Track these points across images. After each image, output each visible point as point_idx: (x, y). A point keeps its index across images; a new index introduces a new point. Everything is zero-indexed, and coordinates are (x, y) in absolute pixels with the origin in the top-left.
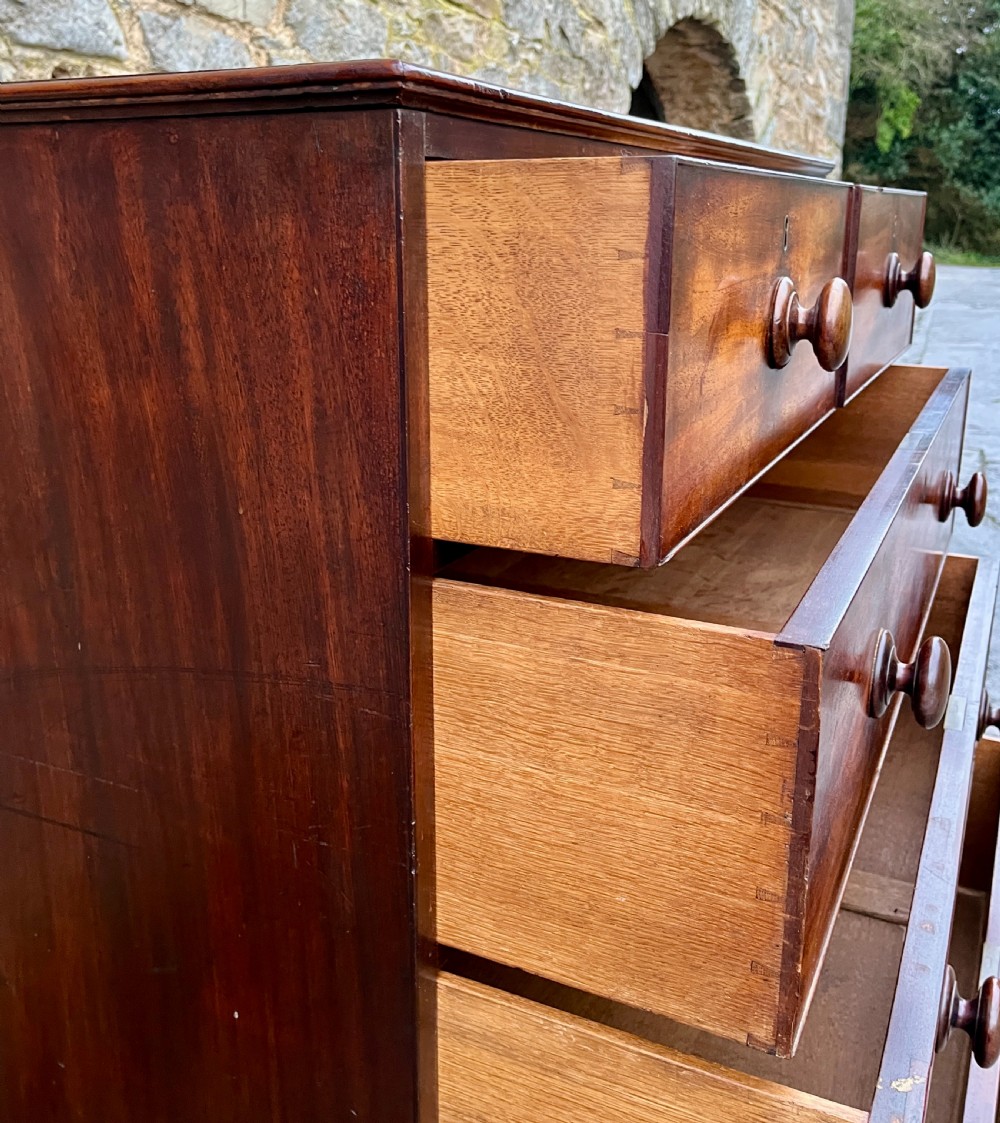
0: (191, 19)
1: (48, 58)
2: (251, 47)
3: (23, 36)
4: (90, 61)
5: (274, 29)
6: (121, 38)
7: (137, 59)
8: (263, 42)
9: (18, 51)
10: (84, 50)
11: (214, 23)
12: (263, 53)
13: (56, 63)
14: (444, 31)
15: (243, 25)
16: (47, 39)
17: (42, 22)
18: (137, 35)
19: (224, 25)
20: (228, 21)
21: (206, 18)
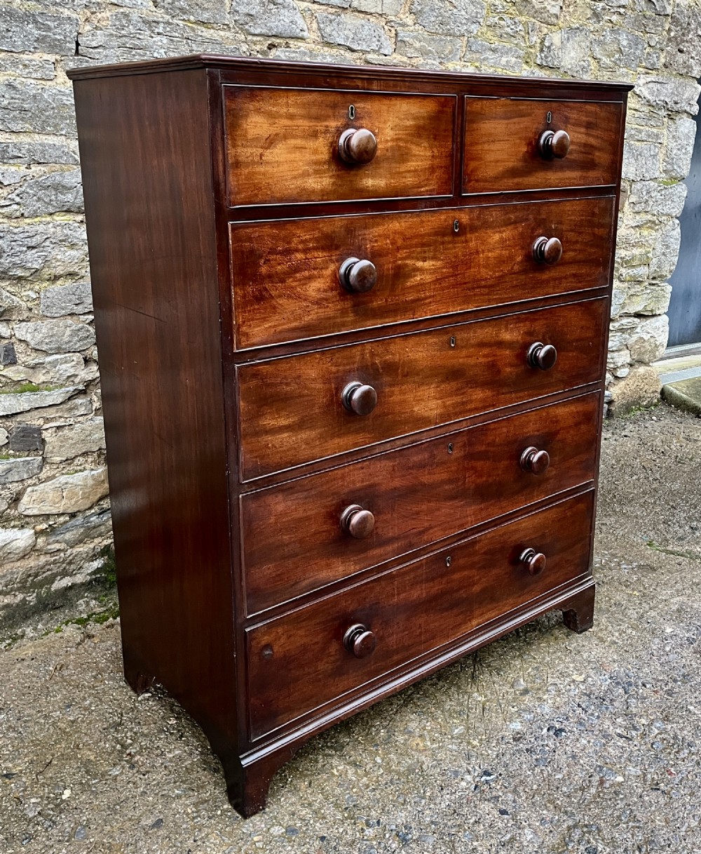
0: (348, 16)
1: (265, 40)
2: (386, 27)
3: (252, 30)
4: (287, 40)
5: (402, 16)
6: (305, 28)
7: (313, 37)
8: (392, 24)
9: (250, 38)
10: (284, 35)
11: (362, 15)
12: (393, 30)
13: (270, 42)
14: (534, 7)
15: (381, 15)
16: (264, 31)
17: (262, 23)
18: (315, 26)
19: (369, 16)
20: (371, 14)
21: (357, 14)
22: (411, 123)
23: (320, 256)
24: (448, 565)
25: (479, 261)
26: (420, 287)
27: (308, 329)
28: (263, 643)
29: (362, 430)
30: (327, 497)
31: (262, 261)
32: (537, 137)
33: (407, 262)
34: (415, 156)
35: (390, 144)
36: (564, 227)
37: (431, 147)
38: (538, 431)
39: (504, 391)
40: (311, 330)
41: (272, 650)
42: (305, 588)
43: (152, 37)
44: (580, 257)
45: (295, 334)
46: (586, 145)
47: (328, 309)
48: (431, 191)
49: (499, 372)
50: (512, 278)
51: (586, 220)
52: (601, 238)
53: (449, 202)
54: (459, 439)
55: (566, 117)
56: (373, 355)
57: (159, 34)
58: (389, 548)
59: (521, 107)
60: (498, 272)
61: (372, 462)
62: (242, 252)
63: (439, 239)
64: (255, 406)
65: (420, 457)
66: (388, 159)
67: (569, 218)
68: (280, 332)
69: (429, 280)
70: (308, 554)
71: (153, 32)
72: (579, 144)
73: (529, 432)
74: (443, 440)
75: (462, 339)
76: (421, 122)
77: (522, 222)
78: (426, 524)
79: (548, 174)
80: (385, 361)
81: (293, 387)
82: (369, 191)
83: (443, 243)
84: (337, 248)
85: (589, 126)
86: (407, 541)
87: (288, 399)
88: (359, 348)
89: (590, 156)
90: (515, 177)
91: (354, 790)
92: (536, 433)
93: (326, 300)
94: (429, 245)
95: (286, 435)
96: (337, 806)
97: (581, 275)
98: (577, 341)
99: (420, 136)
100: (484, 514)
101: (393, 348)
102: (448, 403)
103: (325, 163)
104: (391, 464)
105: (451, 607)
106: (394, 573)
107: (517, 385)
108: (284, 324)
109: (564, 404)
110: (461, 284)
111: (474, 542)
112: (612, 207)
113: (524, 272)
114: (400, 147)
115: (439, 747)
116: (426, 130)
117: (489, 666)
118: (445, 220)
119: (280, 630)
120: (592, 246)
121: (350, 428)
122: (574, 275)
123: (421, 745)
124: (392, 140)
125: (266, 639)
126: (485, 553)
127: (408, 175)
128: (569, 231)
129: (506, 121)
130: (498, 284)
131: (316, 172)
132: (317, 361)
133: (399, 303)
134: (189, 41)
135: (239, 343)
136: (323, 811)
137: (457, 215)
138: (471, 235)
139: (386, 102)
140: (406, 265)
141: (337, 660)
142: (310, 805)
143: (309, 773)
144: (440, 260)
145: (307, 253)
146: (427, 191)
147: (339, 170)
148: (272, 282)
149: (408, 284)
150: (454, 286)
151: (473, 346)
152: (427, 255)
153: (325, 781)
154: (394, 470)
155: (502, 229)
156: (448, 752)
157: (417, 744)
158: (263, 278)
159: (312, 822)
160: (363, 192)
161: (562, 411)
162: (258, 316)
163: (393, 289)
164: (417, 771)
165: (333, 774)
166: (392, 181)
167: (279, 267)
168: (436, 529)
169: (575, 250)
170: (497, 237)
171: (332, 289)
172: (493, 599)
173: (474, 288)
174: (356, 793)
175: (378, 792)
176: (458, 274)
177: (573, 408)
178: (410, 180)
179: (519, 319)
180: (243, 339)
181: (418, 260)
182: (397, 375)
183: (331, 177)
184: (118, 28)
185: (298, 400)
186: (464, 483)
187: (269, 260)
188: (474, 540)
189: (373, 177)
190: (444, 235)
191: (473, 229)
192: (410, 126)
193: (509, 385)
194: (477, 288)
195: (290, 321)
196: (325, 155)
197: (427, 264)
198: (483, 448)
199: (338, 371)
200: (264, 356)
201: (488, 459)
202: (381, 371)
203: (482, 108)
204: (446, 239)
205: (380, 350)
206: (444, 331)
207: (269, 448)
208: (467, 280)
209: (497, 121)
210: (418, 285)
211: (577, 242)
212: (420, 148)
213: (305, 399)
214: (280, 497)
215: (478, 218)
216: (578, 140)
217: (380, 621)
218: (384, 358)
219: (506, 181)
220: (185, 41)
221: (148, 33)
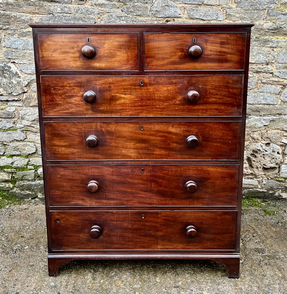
0: (202, 7)
1: (164, 19)
2: (221, 10)
3: (158, 16)
4: (174, 18)
5: (230, 5)
6: (181, 13)
7: (185, 16)
8: (224, 8)
9: (157, 19)
10: (171, 17)
11: (209, 6)
12: (225, 11)
13: (166, 20)
15: (219, 5)
16: (163, 16)
17: (162, 13)
18: (186, 12)
19: (213, 6)
20: (213, 5)
21: (206, 6)
22: (116, 44)
23: (77, 89)
24: (143, 218)
25: (155, 97)
26: (124, 105)
27: (71, 113)
28: (56, 218)
29: (97, 153)
30: (82, 174)
31: (53, 89)
32: (187, 48)
33: (116, 94)
34: (119, 56)
35: (106, 51)
36: (208, 87)
37: (127, 52)
38: (196, 175)
39: (172, 153)
40: (73, 114)
41: (60, 222)
42: (73, 204)
43: (120, 21)
44: (220, 101)
45: (66, 115)
46: (220, 52)
47: (80, 108)
48: (127, 68)
49: (169, 144)
50: (175, 106)
51: (223, 85)
52: (235, 94)
53: (138, 74)
54: (147, 168)
55: (206, 40)
56: (101, 127)
57: (123, 20)
58: (112, 202)
59: (176, 37)
60: (166, 103)
61: (102, 167)
62: (45, 85)
63: (133, 87)
64: (51, 136)
65: (126, 170)
66: (105, 56)
67: (211, 83)
68: (61, 113)
69: (128, 103)
70: (74, 193)
71: (120, 20)
72: (216, 51)
73: (189, 174)
74: (138, 166)
75: (146, 128)
76: (122, 43)
77: (180, 84)
78: (131, 198)
79: (196, 64)
80: (107, 130)
81: (66, 132)
82: (97, 68)
83: (135, 89)
84: (83, 87)
85: (222, 43)
86: (120, 202)
87: (64, 136)
88: (95, 123)
89: (224, 57)
90: (174, 65)
91: (84, 286)
92: (194, 175)
93: (79, 104)
94: (127, 89)
95: (63, 148)
96: (74, 287)
97: (221, 110)
98: (220, 139)
99: (121, 48)
100: (163, 202)
101: (111, 126)
102: (140, 152)
103: (77, 57)
104: (112, 170)
105: (146, 236)
106: (114, 212)
107: (181, 151)
108: (61, 110)
109: (213, 166)
110: (145, 106)
111: (157, 213)
112: (242, 80)
113: (183, 104)
114: (111, 52)
115: (124, 288)
116: (124, 46)
117: (176, 272)
118: (136, 80)
119: (63, 216)
120: (228, 97)
121: (91, 152)
122: (216, 109)
123: (119, 284)
124: (107, 50)
125: (57, 217)
126: (165, 220)
127: (115, 62)
128: (211, 89)
129: (168, 42)
130: (166, 108)
131: (74, 60)
132: (76, 125)
133: (113, 110)
134: (133, 22)
135: (44, 114)
136: (69, 286)
137: (142, 78)
138: (150, 87)
139: (104, 36)
140: (116, 96)
141: (88, 236)
142: (68, 282)
143: (80, 274)
144: (133, 95)
145: (70, 88)
146: (125, 69)
147: (83, 60)
148: (57, 96)
149: (118, 103)
150: (141, 106)
151: (153, 131)
152: (126, 93)
153: (81, 278)
154: (113, 172)
155: (168, 86)
156: (124, 291)
157: (118, 283)
158: (53, 94)
159: (62, 287)
160: (94, 68)
161: (211, 169)
162: (51, 106)
163: (110, 104)
164: (108, 291)
165: (85, 277)
166: (108, 64)
167: (59, 91)
168: (135, 201)
169: (216, 98)
170: (165, 88)
171: (81, 101)
172: (170, 241)
173: (153, 108)
174: (83, 287)
175: (89, 290)
176: (144, 102)
177: (219, 170)
178: (116, 64)
179: (180, 124)
180: (46, 113)
181: (122, 94)
182: (113, 136)
183: (80, 62)
184: (109, 20)
185: (68, 137)
186: (151, 186)
187: (55, 89)
188: (158, 212)
189: (99, 63)
190: (135, 86)
191: (151, 84)
192: (116, 45)
193: (176, 151)
194: (155, 108)
195: (64, 110)
196: (77, 55)
197: (126, 96)
198: (162, 174)
199: (85, 130)
200: (55, 120)
201: (165, 180)
202: (105, 133)
203: (154, 37)
204: (136, 87)
205: (104, 125)
206: (137, 123)
207: (57, 151)
208: (148, 104)
209: (162, 42)
210: (123, 104)
211: (217, 94)
212: (121, 53)
213: (71, 137)
214: (62, 169)
215: (154, 80)
216: (215, 50)
217: (108, 229)
218: (107, 129)
219: (169, 66)
220: (132, 22)
221: (119, 20)
